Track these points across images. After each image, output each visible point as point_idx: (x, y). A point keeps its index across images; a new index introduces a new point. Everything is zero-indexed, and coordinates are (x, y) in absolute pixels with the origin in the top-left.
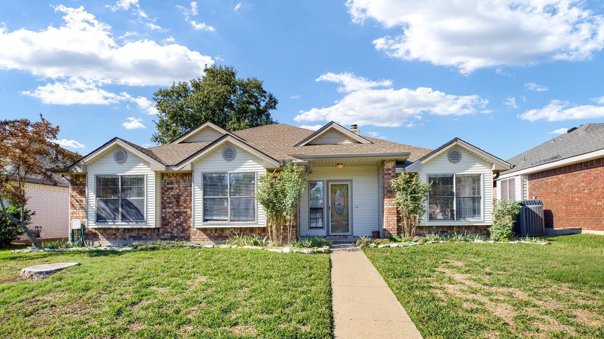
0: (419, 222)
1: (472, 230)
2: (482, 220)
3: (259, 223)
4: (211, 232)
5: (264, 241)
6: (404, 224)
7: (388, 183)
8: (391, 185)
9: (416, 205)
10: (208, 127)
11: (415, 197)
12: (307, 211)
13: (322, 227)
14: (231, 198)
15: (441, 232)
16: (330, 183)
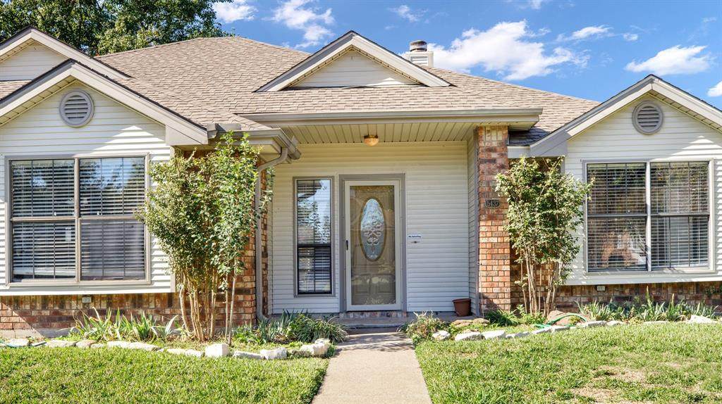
0: (564, 277)
1: (688, 293)
2: (711, 269)
3: (156, 284)
4: (33, 308)
5: (168, 328)
6: (527, 281)
7: (488, 183)
8: (494, 187)
9: (555, 235)
10: (34, 43)
11: (552, 217)
12: (291, 253)
13: (330, 292)
14: (81, 221)
15: (618, 299)
16: (348, 184)
